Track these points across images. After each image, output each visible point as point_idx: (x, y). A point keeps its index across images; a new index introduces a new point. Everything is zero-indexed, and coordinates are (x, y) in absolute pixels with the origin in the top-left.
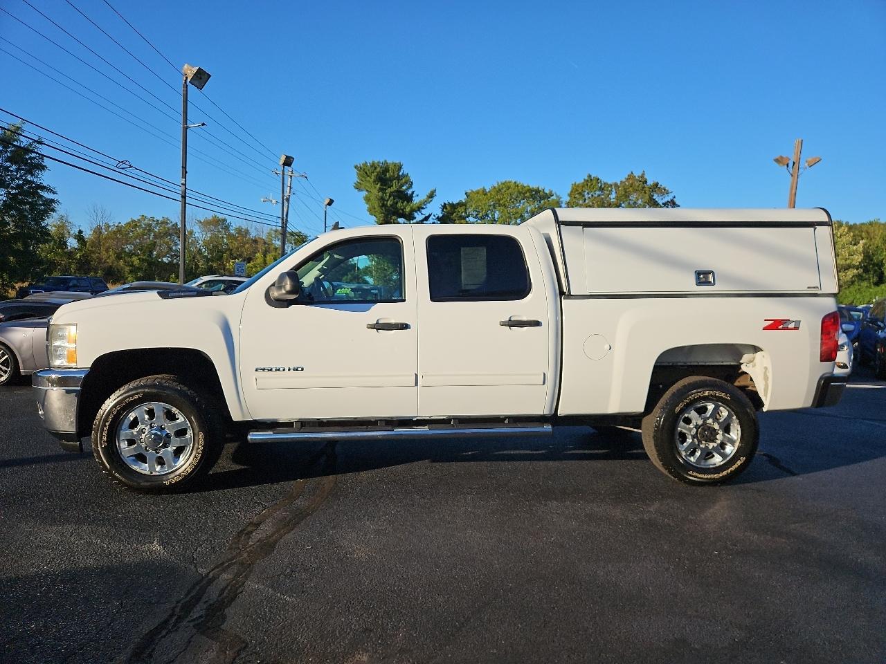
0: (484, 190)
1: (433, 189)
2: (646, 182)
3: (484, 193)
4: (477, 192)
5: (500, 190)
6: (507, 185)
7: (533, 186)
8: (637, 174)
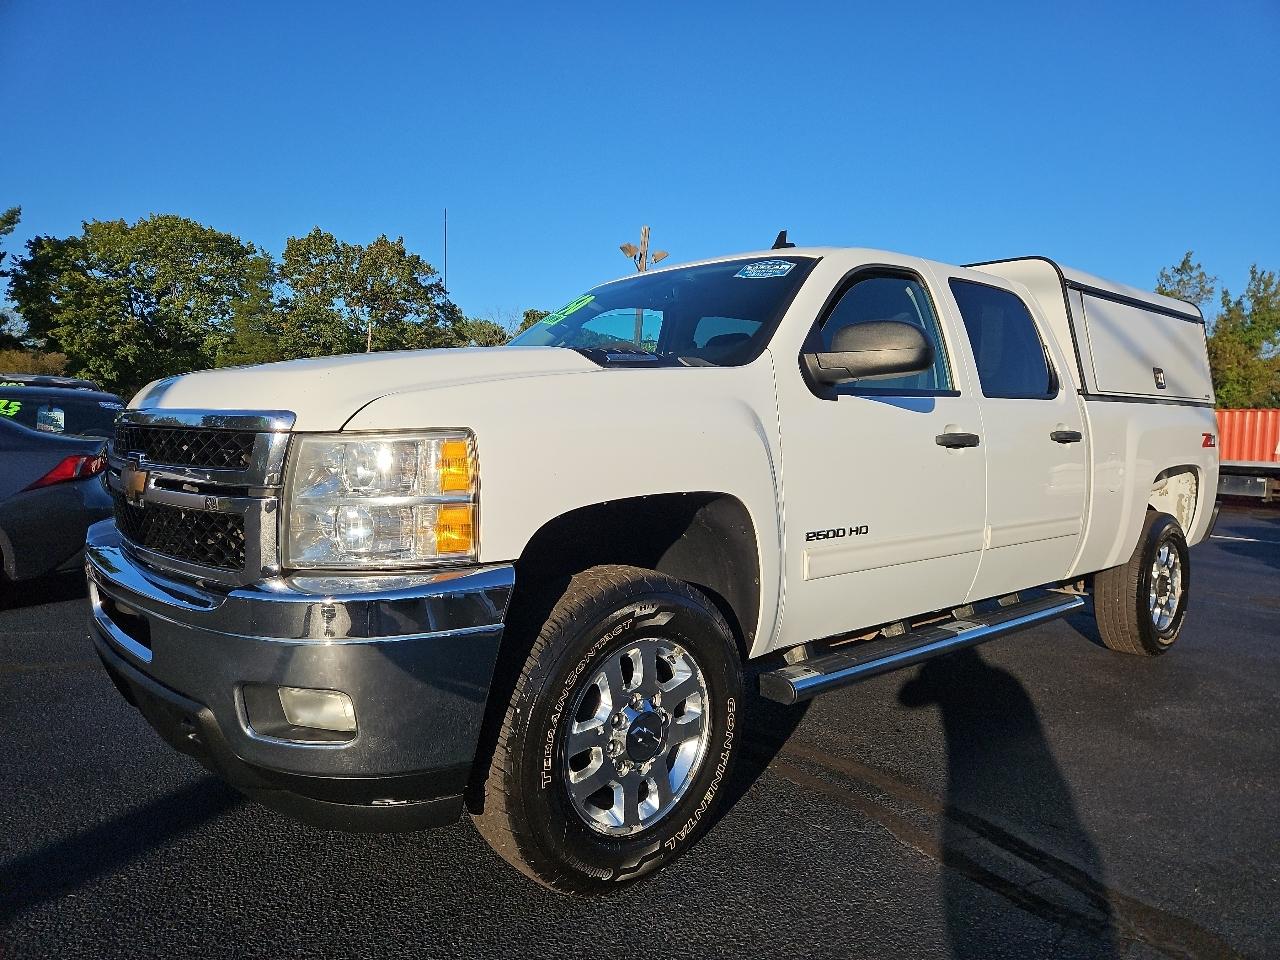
0: (122, 223)
1: (13, 206)
2: (404, 253)
3: (123, 229)
4: (109, 226)
5: (157, 229)
6: (172, 223)
7: (222, 230)
8: (392, 239)
